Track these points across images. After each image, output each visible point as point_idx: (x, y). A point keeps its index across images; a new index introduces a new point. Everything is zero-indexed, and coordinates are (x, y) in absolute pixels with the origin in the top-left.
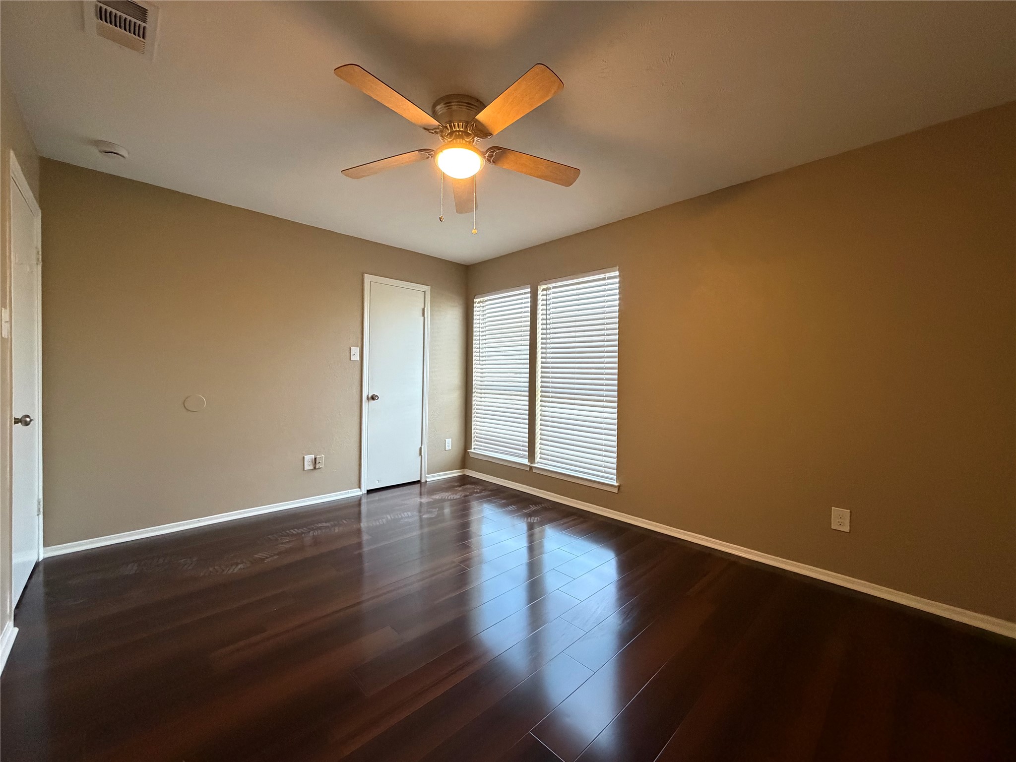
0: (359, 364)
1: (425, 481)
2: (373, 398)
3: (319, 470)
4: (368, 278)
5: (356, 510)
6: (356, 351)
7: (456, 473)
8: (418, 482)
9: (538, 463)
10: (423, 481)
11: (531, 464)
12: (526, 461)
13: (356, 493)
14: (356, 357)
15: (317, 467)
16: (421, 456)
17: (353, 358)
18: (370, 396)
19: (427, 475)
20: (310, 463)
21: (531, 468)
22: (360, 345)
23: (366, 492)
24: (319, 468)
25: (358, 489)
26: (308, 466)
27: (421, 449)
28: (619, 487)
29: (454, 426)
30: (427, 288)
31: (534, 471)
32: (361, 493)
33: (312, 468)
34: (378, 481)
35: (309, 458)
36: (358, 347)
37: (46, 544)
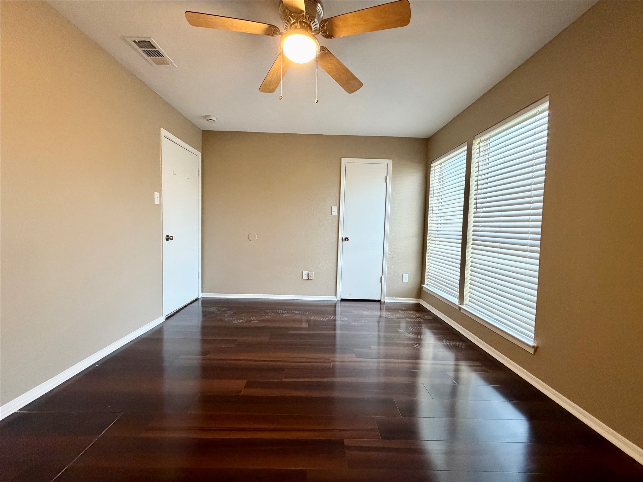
0: (337, 217)
1: (384, 301)
2: (346, 239)
3: (310, 280)
4: (344, 160)
5: (333, 309)
6: (335, 209)
7: (412, 301)
8: (379, 301)
9: (466, 305)
10: (382, 301)
11: (461, 304)
12: (456, 301)
13: (333, 299)
14: (335, 213)
15: (310, 279)
16: (382, 283)
17: (333, 213)
18: (344, 238)
19: (385, 298)
20: (306, 275)
21: (460, 308)
22: (338, 205)
23: (340, 300)
24: (311, 279)
25: (335, 297)
26: (305, 277)
27: (381, 278)
28: (536, 348)
29: (411, 265)
30: (390, 162)
31: (462, 311)
32: (336, 300)
33: (307, 279)
34: (349, 294)
35: (305, 272)
36: (336, 206)
37: (202, 292)
